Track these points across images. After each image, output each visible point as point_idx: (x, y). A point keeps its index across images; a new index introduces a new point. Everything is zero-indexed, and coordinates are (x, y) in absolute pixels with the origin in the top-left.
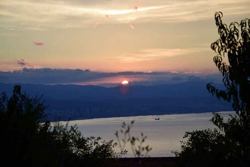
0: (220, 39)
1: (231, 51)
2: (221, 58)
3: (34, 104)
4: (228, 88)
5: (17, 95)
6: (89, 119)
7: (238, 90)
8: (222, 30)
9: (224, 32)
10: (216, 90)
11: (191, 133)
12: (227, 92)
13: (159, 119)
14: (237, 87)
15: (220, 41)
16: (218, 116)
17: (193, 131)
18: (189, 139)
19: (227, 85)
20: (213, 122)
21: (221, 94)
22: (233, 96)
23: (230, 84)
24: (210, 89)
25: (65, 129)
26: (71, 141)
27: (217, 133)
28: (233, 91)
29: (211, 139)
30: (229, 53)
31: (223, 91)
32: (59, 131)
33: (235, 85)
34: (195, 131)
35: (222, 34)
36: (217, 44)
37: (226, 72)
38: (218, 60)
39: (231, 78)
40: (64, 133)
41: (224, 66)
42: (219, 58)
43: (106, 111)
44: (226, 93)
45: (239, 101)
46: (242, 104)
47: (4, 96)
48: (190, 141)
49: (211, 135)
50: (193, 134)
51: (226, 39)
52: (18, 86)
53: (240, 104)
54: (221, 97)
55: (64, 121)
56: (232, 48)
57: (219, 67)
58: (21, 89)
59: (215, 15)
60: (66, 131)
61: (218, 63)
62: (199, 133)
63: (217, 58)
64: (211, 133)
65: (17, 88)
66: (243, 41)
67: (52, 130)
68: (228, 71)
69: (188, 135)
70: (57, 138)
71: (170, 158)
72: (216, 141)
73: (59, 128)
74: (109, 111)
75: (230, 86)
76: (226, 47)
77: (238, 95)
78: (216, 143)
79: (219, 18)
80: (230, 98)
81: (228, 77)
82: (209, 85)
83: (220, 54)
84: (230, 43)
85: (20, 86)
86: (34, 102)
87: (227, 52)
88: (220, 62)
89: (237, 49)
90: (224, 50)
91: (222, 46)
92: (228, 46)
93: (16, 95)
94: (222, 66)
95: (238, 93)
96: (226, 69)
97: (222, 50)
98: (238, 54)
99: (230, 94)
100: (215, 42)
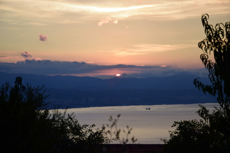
0: (207, 38)
1: (217, 49)
2: (207, 55)
3: (35, 93)
4: (213, 84)
5: (19, 86)
6: (85, 107)
7: (223, 85)
8: (209, 30)
9: (210, 32)
10: (202, 85)
11: (179, 122)
12: (213, 87)
13: (149, 109)
14: (222, 82)
15: (206, 40)
16: (204, 108)
17: (181, 121)
18: (177, 128)
19: (213, 80)
20: (199, 114)
21: (207, 89)
22: (218, 91)
23: (216, 80)
24: (197, 84)
25: (63, 117)
26: (68, 128)
27: (203, 124)
28: (218, 86)
29: (197, 128)
30: (215, 51)
31: (209, 86)
32: (57, 119)
33: (220, 80)
34: (183, 121)
35: (208, 34)
36: (204, 43)
37: (212, 68)
38: (204, 57)
39: (217, 74)
40: (62, 120)
41: (210, 63)
42: (205, 56)
43: (101, 101)
44: (211, 88)
45: (224, 95)
46: (226, 98)
47: (7, 86)
48: (178, 130)
49: (197, 125)
50: (181, 123)
51: (212, 38)
52: (19, 77)
53: (224, 98)
54: (207, 91)
55: (63, 108)
56: (217, 46)
57: (205, 64)
58: (22, 80)
59: (202, 17)
60: (64, 119)
61: (205, 60)
62: (187, 123)
63: (203, 56)
64: (197, 123)
65: (19, 80)
66: (227, 41)
67: (51, 118)
68: (213, 68)
69: (176, 125)
70: (56, 125)
71: (159, 145)
72: (201, 130)
73: (57, 116)
74: (104, 100)
75: (215, 81)
76: (212, 46)
77: (223, 90)
78: (202, 133)
79: (205, 20)
80: (215, 92)
81: (214, 73)
82: (196, 81)
83: (207, 52)
84: (216, 42)
85: (21, 77)
86: (36, 92)
87: (213, 50)
88: (206, 59)
89: (222, 48)
90: (210, 49)
91: (209, 45)
92: (214, 45)
93: (17, 86)
94: (208, 63)
95: (223, 88)
96: (212, 66)
97: (208, 48)
98: (223, 52)
99: (215, 88)
100: (202, 41)
